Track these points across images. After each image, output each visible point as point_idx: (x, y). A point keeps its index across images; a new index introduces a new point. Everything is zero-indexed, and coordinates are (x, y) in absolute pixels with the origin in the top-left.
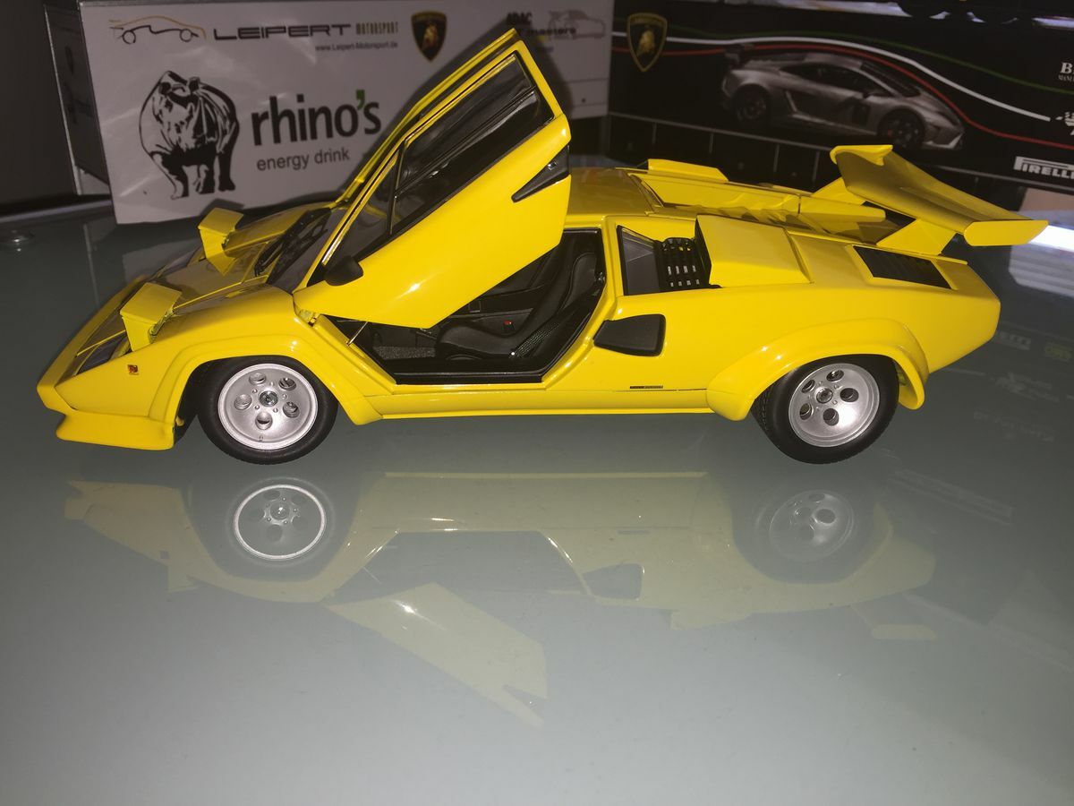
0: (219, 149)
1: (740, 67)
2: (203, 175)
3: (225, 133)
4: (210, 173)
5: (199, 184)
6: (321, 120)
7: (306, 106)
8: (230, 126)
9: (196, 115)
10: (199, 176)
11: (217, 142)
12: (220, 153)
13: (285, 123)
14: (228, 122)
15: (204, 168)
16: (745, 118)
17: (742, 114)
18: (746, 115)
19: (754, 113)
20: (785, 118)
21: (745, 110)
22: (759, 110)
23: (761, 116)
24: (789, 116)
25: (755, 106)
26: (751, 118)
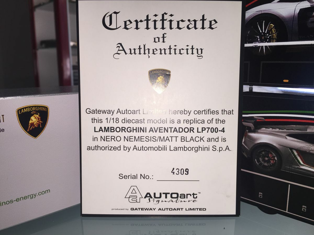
1: (254, 132)
16: (261, 164)
17: (258, 161)
18: (262, 162)
19: (268, 161)
20: (295, 168)
21: (261, 159)
22: (272, 160)
23: (274, 164)
24: (297, 167)
25: (268, 157)
26: (266, 164)
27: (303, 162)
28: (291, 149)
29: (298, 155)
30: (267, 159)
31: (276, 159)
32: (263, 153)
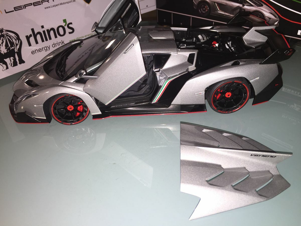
0: (16, 50)
2: (12, 61)
3: (17, 45)
4: (15, 59)
5: (12, 64)
6: (52, 33)
7: (45, 29)
8: (19, 42)
9: (5, 41)
10: (11, 61)
11: (15, 48)
12: (17, 51)
13: (38, 37)
14: (17, 41)
15: (12, 58)
16: (202, 12)
17: (201, 11)
18: (202, 11)
19: (205, 10)
20: (216, 13)
21: (202, 9)
22: (207, 9)
23: (207, 11)
24: (217, 12)
25: (205, 8)
26: (204, 12)
27: (219, 9)
28: (215, 2)
29: (217, 5)
30: (204, 9)
31: (208, 8)
32: (203, 6)
